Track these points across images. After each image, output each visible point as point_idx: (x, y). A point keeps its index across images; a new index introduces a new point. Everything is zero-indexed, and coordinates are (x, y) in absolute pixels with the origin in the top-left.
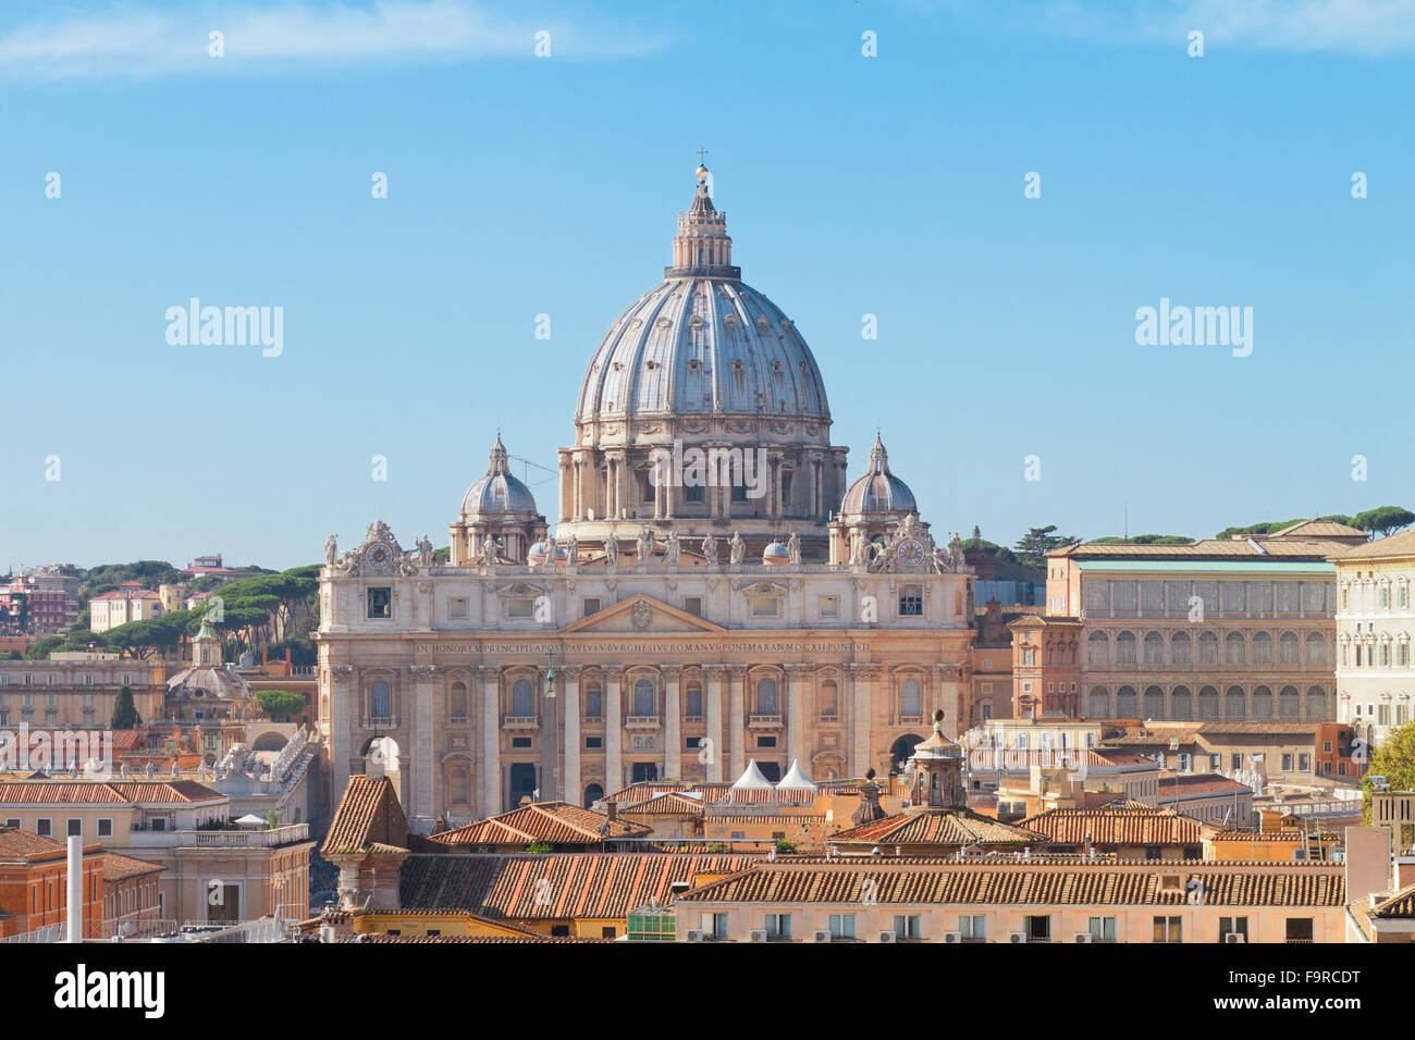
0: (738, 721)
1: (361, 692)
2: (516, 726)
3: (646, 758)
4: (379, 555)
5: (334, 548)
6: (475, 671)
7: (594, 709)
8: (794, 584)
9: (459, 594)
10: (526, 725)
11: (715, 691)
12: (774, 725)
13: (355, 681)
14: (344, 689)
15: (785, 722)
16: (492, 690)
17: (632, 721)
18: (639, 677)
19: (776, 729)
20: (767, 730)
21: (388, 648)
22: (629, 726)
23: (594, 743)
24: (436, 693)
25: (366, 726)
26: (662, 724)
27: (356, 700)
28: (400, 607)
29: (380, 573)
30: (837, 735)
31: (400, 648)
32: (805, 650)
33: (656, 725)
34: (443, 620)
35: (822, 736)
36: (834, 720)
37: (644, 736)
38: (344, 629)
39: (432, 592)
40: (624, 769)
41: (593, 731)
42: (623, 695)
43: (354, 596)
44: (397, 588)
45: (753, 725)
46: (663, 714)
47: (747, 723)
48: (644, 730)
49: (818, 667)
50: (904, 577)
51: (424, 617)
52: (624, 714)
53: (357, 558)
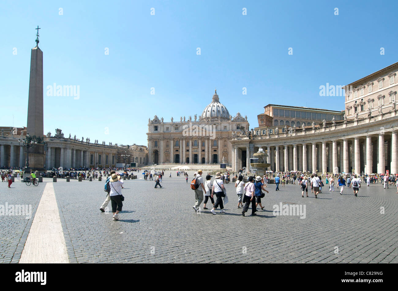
0: (210, 147)
1: (153, 142)
2: (176, 148)
3: (196, 153)
4: (156, 121)
5: (150, 120)
6: (170, 139)
7: (187, 145)
8: (219, 124)
9: (168, 127)
10: (177, 148)
11: (206, 141)
12: (216, 147)
13: (152, 141)
14: (150, 142)
15: (218, 147)
16: (172, 142)
17: (194, 147)
18: (195, 140)
19: (216, 148)
20: (215, 148)
21: (157, 135)
22: (193, 148)
23: (188, 151)
24: (164, 142)
25: (154, 148)
26: (198, 147)
27: (152, 144)
28: (159, 129)
29: (156, 124)
30: (226, 149)
31: (159, 135)
32: (221, 135)
33: (197, 147)
34: (165, 130)
35: (224, 150)
36: (226, 147)
37: (196, 149)
38: (150, 132)
39: (163, 126)
40: (192, 155)
41: (188, 149)
42: (192, 142)
43: (152, 127)
44: (158, 126)
45: (213, 148)
46: (198, 146)
47: (212, 147)
48: (195, 148)
49: (223, 138)
50: (238, 123)
51: (162, 130)
52: (192, 146)
53: (153, 121)
